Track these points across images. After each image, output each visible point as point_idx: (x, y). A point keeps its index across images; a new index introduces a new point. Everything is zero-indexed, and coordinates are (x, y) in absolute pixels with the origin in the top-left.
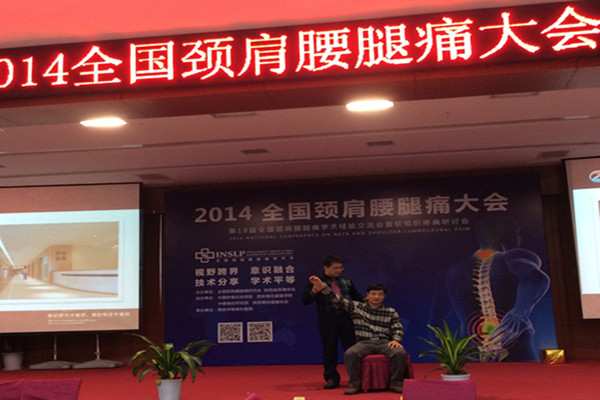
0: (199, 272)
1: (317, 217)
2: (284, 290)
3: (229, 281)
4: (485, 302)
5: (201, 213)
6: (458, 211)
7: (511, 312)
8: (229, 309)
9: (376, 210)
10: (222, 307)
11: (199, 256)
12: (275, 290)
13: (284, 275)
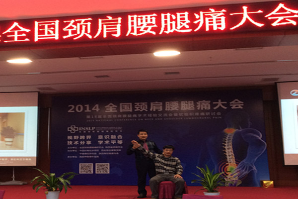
0: (70, 137)
1: (136, 110)
2: (117, 147)
3: (86, 142)
4: (229, 155)
5: (71, 107)
6: (215, 108)
7: (244, 161)
8: (86, 157)
9: (169, 107)
10: (82, 155)
11: (70, 129)
12: (111, 147)
13: (117, 140)
